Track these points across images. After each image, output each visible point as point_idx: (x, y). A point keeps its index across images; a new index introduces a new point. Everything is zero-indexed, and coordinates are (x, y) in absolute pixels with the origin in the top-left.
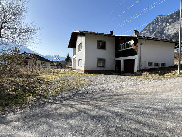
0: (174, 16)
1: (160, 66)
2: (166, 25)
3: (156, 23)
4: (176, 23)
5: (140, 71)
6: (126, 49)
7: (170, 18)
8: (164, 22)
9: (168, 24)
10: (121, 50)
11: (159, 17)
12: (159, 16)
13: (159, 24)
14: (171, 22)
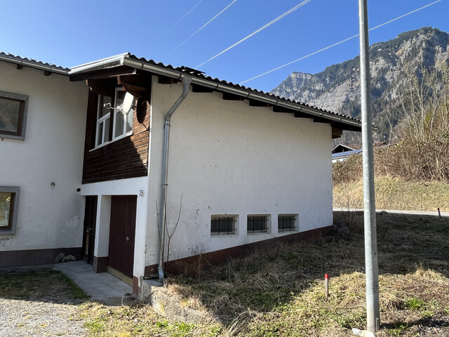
0: (326, 77)
1: (274, 231)
2: (309, 97)
3: (289, 90)
4: (329, 94)
5: (161, 273)
6: (115, 139)
7: (317, 82)
8: (304, 89)
9: (313, 95)
10: (103, 144)
11: (293, 76)
12: (294, 73)
13: (294, 92)
14: (320, 90)
